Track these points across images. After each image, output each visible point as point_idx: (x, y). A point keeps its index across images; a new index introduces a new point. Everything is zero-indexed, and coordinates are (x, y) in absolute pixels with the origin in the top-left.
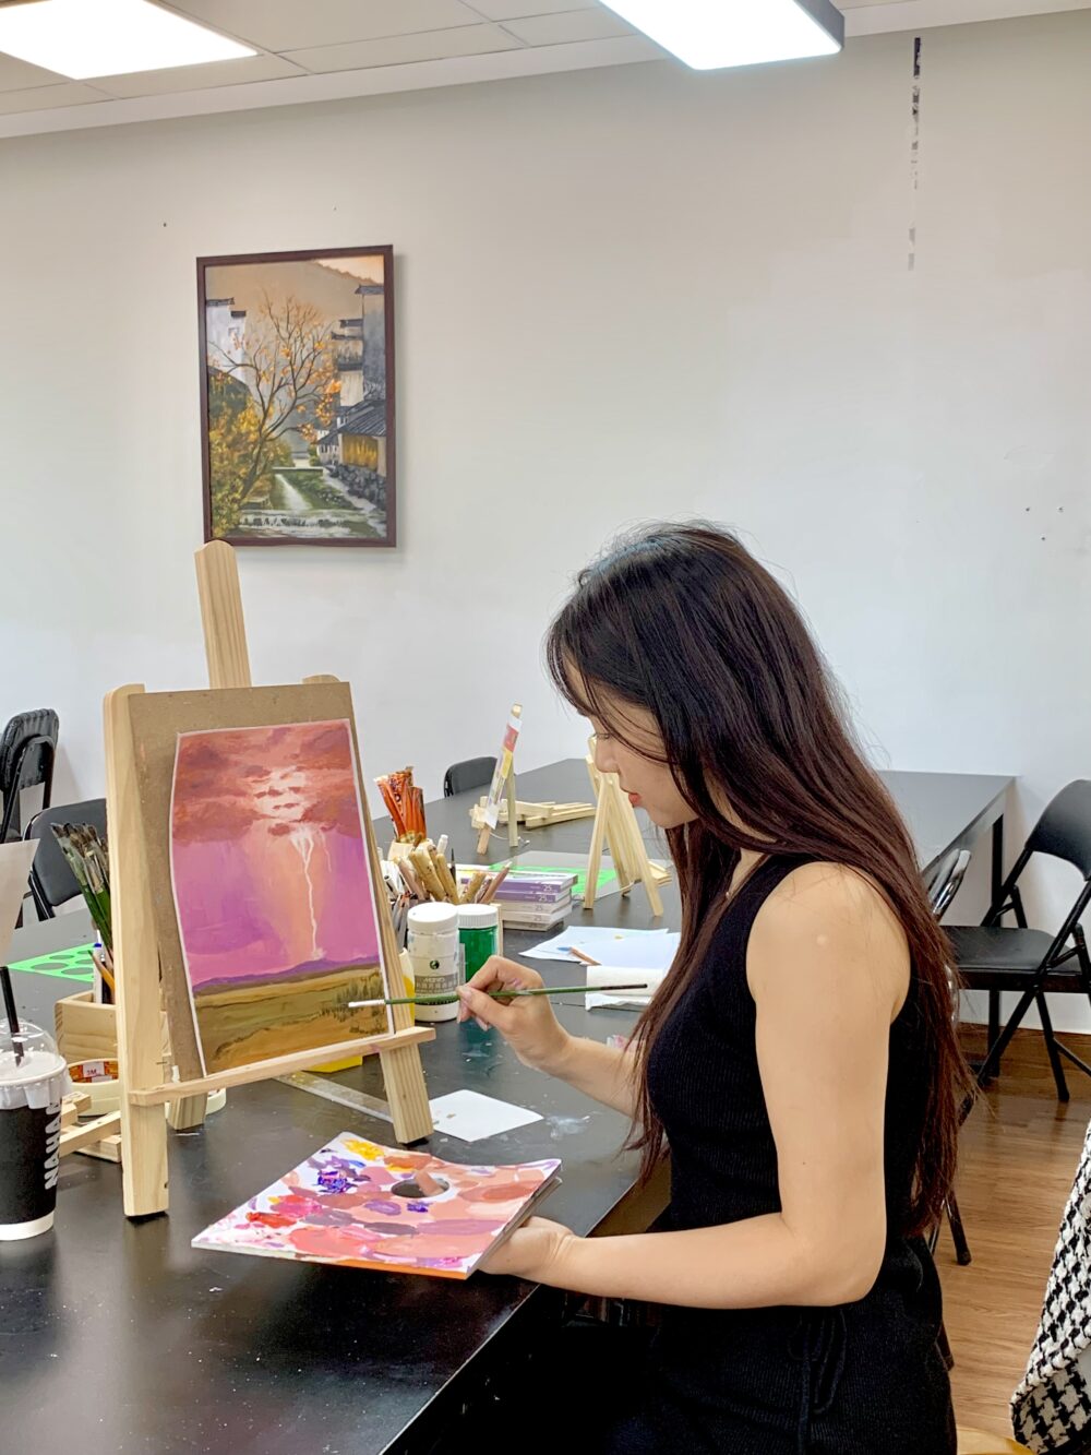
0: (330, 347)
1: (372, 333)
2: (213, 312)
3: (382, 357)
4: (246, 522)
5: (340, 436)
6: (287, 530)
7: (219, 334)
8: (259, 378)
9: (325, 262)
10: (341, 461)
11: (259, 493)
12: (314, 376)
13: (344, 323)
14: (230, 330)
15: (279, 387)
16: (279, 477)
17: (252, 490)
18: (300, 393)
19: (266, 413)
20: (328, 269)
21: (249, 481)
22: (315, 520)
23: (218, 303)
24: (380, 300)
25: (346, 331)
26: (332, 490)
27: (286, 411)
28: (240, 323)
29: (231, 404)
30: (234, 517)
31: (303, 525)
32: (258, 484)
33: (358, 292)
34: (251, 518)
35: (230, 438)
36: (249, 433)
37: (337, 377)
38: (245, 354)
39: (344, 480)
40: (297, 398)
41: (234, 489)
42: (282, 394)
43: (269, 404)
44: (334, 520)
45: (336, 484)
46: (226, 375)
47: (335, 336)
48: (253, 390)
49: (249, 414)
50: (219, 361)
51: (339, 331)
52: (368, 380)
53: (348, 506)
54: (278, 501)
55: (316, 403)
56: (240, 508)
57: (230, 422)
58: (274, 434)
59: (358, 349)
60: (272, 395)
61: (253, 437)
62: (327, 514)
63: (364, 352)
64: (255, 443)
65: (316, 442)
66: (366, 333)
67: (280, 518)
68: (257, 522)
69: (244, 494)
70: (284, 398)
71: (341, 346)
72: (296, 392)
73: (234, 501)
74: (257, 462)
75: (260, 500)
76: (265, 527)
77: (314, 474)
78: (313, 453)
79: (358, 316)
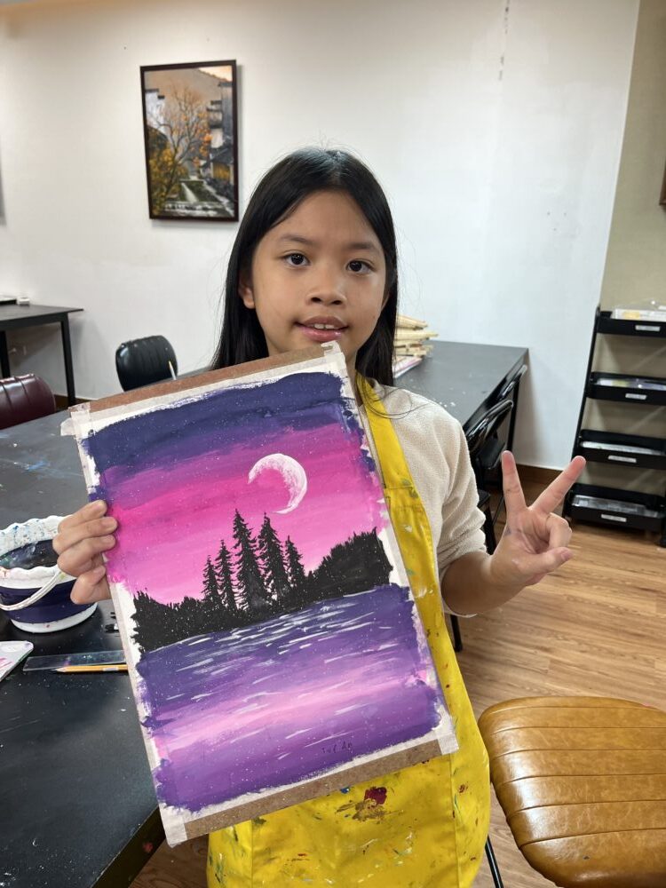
0: (206, 116)
1: (226, 109)
2: (149, 96)
3: (231, 122)
4: (168, 208)
5: (212, 164)
6: (187, 212)
7: (152, 109)
8: (172, 132)
9: (203, 69)
10: (212, 176)
11: (174, 192)
12: (199, 131)
13: (213, 103)
14: (158, 106)
15: (182, 137)
16: (183, 185)
17: (170, 191)
18: (193, 140)
19: (176, 151)
20: (204, 73)
21: (169, 186)
22: (200, 207)
23: (151, 91)
24: (229, 91)
25: (214, 107)
26: (208, 192)
27: (186, 149)
28: (162, 103)
29: (159, 146)
30: (163, 205)
31: (195, 209)
32: (173, 188)
33: (219, 85)
34: (170, 205)
35: (159, 164)
36: (168, 161)
37: (209, 132)
38: (165, 119)
39: (214, 187)
40: (191, 143)
41: (162, 190)
42: (183, 141)
43: (177, 146)
44: (209, 207)
45: (210, 189)
46: (156, 130)
47: (208, 110)
48: (169, 138)
49: (168, 151)
50: (153, 123)
51: (210, 107)
52: (225, 134)
53: (216, 200)
54: (183, 197)
55: (200, 146)
56: (166, 200)
57: (159, 156)
58: (180, 162)
59: (220, 117)
60: (179, 141)
61: (170, 163)
62: (206, 204)
63: (223, 118)
64: (171, 167)
65: (200, 167)
66: (224, 109)
67: (184, 206)
68: (174, 208)
69: (167, 193)
70: (184, 143)
71: (212, 115)
72: (190, 139)
73: (162, 196)
74: (172, 177)
75: (174, 196)
76: (177, 210)
77: (199, 184)
78: (199, 172)
79: (219, 99)
